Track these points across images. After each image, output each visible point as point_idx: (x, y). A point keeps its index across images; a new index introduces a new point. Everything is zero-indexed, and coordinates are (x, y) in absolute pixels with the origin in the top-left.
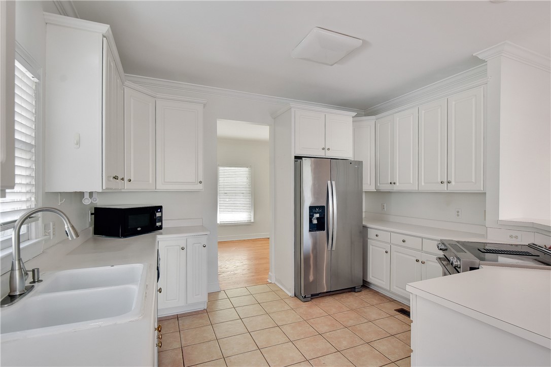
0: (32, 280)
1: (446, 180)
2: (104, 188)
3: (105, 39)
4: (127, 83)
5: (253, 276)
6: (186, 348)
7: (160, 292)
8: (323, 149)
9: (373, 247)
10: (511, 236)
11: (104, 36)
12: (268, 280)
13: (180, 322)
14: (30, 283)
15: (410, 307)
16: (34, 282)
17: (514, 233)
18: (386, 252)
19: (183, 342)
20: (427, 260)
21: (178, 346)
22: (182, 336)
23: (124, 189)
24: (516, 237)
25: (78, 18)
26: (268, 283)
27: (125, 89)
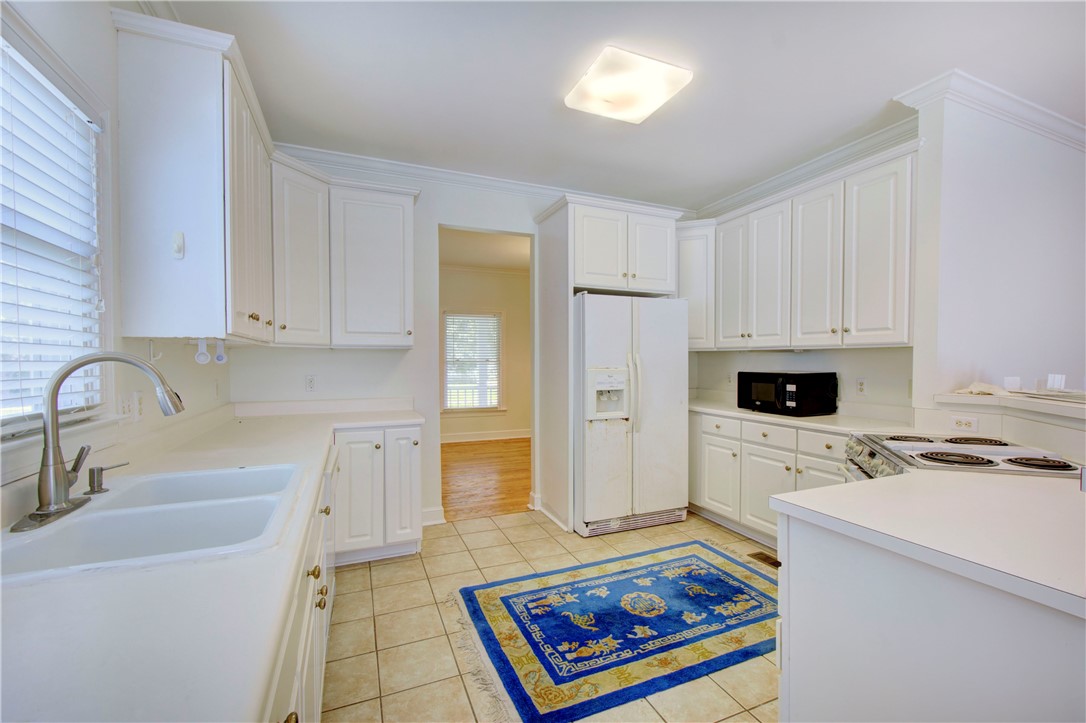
0: (89, 489)
1: (840, 326)
2: (229, 331)
3: (227, 62)
4: (277, 154)
5: (503, 499)
6: (381, 617)
7: (328, 513)
8: (625, 275)
9: (712, 448)
10: (959, 423)
11: (225, 57)
12: (529, 505)
13: (373, 573)
14: (85, 494)
15: (776, 551)
16: (93, 491)
17: (964, 417)
18: (734, 455)
19: (378, 608)
20: (807, 467)
21: (368, 615)
22: (375, 597)
23: (274, 342)
24: (968, 424)
25: (177, 21)
26: (529, 510)
27: (274, 166)
